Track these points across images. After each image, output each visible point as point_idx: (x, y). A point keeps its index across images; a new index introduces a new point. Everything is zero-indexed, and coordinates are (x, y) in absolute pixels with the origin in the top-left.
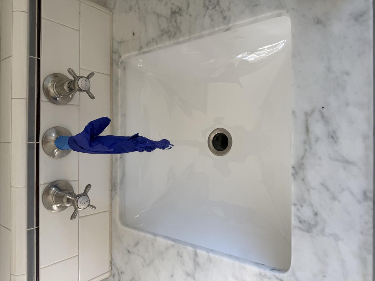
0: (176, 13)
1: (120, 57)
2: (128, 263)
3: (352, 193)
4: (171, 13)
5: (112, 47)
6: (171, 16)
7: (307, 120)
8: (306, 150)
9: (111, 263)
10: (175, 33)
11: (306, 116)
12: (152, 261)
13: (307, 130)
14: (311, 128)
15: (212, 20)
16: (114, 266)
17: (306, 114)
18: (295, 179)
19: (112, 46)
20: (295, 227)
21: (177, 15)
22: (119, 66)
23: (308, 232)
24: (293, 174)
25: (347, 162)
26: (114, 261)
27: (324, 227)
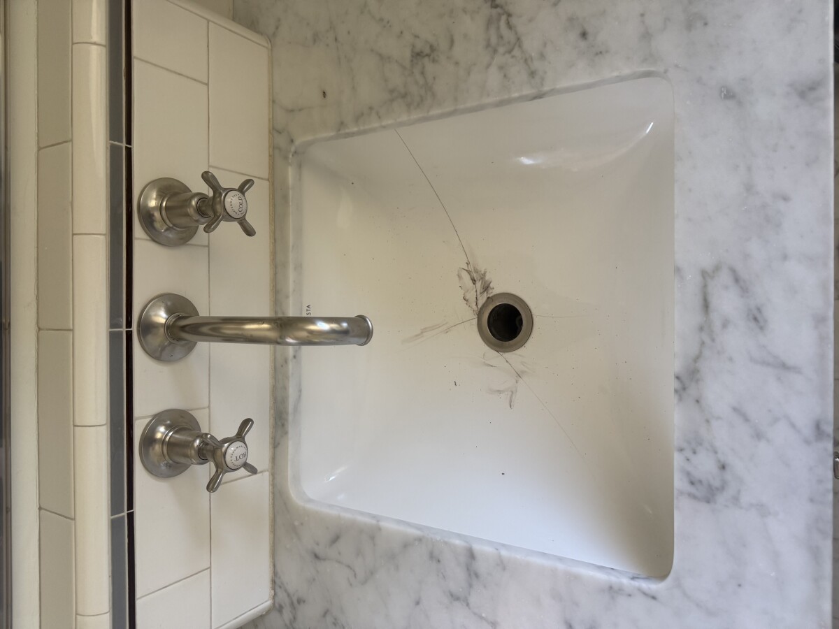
0: (424, 57)
1: (292, 141)
2: (314, 580)
3: (793, 426)
4: (412, 56)
5: (272, 120)
6: (412, 61)
7: (705, 286)
8: (703, 343)
9: (274, 582)
10: (422, 99)
11: (704, 277)
12: (372, 573)
13: (706, 306)
14: (715, 302)
15: (505, 76)
16: (280, 587)
17: (704, 274)
18: (680, 399)
19: (271, 116)
20: (681, 493)
21: (426, 60)
22: (290, 161)
23: (708, 502)
24: (676, 391)
25: (784, 367)
26: (280, 578)
27: (739, 491)
